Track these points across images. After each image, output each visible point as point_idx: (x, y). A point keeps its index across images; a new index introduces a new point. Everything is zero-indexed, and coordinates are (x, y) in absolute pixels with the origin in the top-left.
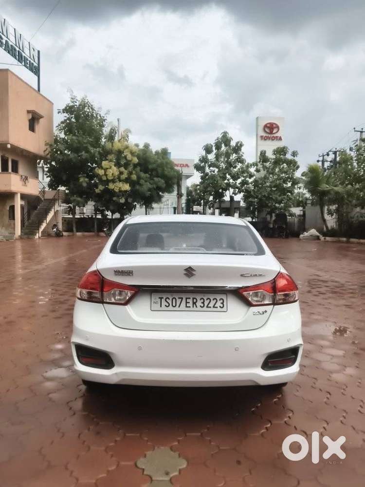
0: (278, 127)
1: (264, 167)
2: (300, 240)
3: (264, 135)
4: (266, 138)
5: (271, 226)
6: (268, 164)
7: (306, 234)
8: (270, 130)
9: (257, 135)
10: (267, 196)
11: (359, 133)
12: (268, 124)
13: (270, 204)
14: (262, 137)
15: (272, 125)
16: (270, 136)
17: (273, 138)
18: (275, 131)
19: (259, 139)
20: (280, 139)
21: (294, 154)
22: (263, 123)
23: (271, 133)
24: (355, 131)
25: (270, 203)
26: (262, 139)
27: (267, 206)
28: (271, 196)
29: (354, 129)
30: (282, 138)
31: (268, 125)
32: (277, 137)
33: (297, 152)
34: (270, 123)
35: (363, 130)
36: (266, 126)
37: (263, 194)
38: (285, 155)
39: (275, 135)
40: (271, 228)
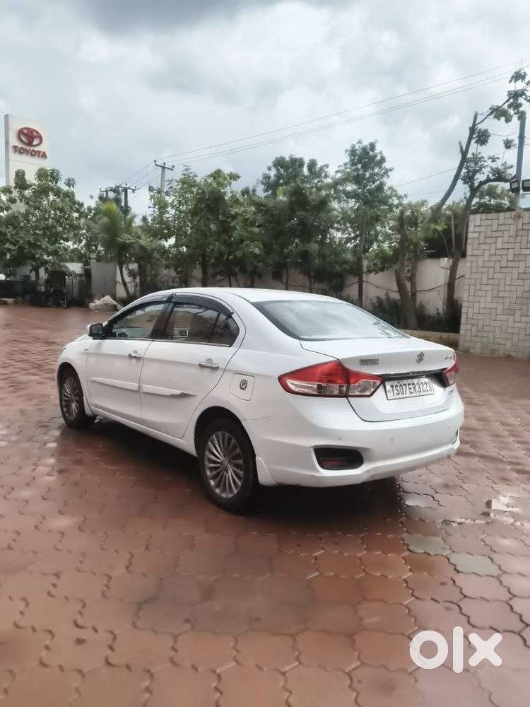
0: (40, 137)
1: (22, 197)
2: (91, 310)
3: (20, 145)
4: (22, 151)
5: (43, 289)
6: (27, 193)
7: (98, 302)
8: (28, 139)
9: (7, 143)
10: (32, 242)
11: (161, 168)
12: (26, 128)
13: (37, 256)
14: (15, 147)
15: (32, 133)
16: (28, 148)
17: (33, 153)
18: (35, 142)
19: (11, 150)
20: (44, 156)
21: (70, 183)
22: (16, 126)
23: (30, 144)
24: (156, 165)
25: (37, 253)
26: (16, 151)
27: (33, 257)
28: (39, 244)
29: (155, 161)
30: (47, 156)
31: (25, 131)
32: (39, 152)
33: (73, 180)
34: (28, 129)
35: (166, 166)
36: (21, 132)
37: (27, 240)
38: (56, 183)
39: (36, 149)
40: (42, 292)
